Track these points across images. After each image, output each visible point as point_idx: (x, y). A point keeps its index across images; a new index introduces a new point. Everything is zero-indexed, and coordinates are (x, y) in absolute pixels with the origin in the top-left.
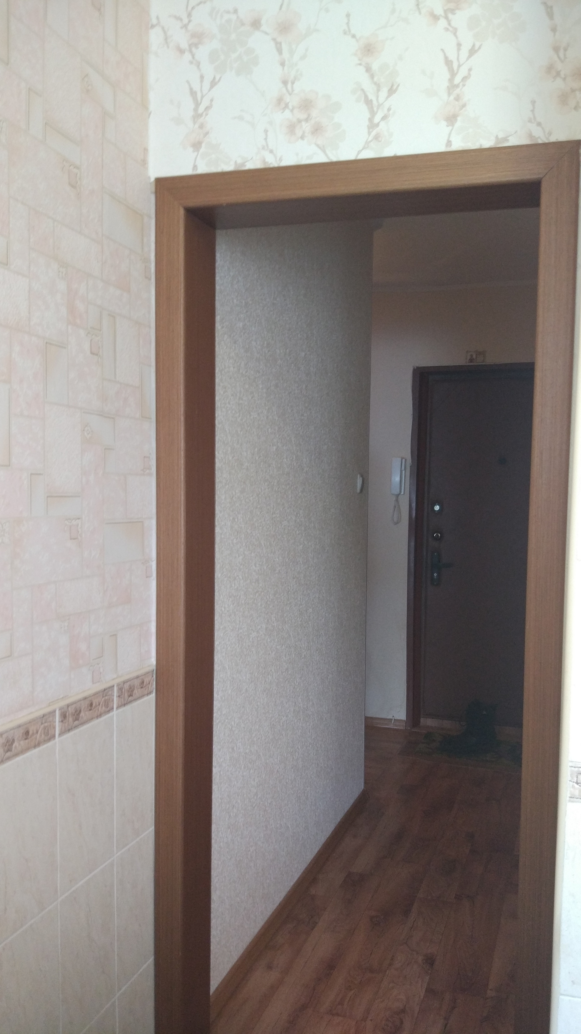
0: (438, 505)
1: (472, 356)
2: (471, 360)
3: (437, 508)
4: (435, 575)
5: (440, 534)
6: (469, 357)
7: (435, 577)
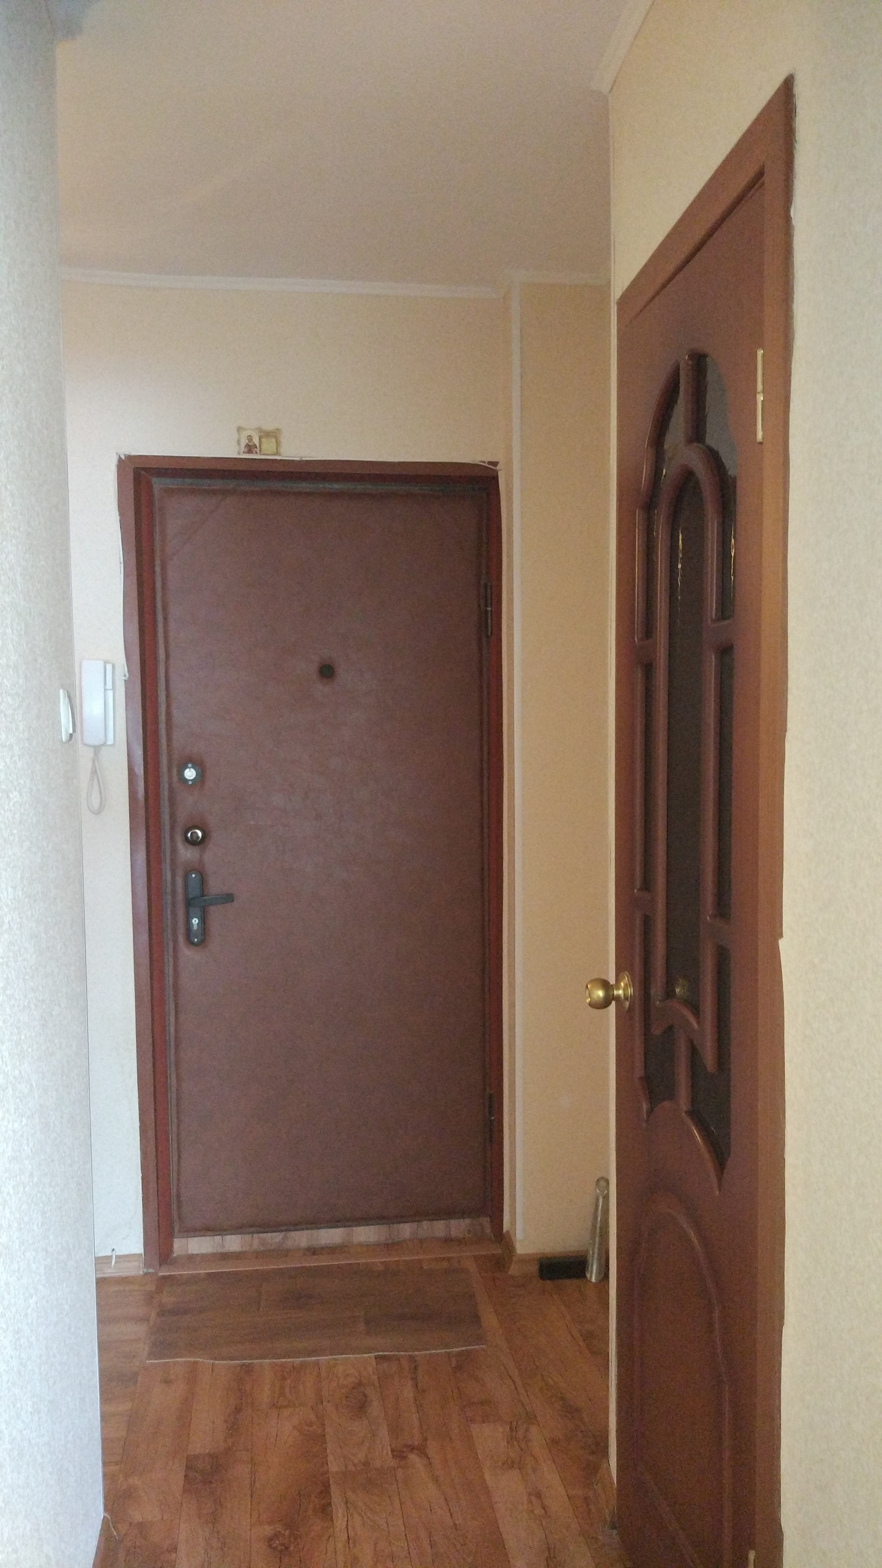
0: (193, 767)
1: (250, 438)
2: (250, 448)
3: (190, 774)
4: (195, 921)
5: (201, 830)
6: (244, 442)
7: (195, 927)
